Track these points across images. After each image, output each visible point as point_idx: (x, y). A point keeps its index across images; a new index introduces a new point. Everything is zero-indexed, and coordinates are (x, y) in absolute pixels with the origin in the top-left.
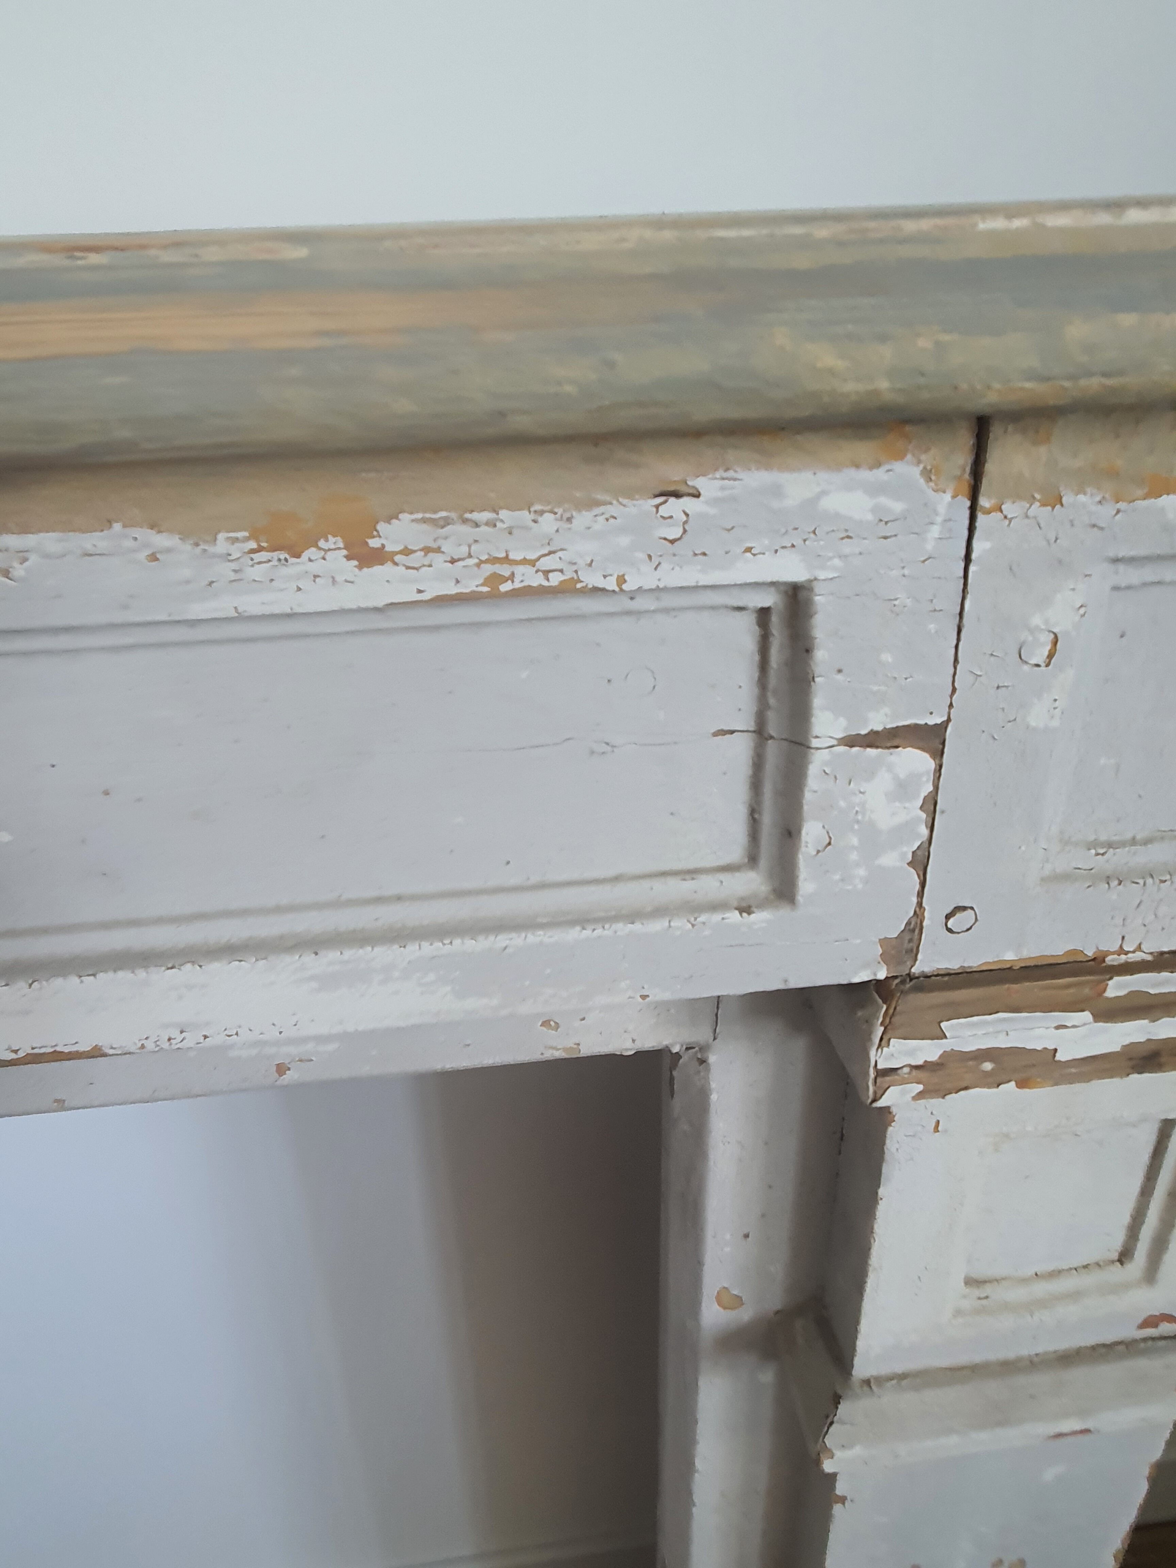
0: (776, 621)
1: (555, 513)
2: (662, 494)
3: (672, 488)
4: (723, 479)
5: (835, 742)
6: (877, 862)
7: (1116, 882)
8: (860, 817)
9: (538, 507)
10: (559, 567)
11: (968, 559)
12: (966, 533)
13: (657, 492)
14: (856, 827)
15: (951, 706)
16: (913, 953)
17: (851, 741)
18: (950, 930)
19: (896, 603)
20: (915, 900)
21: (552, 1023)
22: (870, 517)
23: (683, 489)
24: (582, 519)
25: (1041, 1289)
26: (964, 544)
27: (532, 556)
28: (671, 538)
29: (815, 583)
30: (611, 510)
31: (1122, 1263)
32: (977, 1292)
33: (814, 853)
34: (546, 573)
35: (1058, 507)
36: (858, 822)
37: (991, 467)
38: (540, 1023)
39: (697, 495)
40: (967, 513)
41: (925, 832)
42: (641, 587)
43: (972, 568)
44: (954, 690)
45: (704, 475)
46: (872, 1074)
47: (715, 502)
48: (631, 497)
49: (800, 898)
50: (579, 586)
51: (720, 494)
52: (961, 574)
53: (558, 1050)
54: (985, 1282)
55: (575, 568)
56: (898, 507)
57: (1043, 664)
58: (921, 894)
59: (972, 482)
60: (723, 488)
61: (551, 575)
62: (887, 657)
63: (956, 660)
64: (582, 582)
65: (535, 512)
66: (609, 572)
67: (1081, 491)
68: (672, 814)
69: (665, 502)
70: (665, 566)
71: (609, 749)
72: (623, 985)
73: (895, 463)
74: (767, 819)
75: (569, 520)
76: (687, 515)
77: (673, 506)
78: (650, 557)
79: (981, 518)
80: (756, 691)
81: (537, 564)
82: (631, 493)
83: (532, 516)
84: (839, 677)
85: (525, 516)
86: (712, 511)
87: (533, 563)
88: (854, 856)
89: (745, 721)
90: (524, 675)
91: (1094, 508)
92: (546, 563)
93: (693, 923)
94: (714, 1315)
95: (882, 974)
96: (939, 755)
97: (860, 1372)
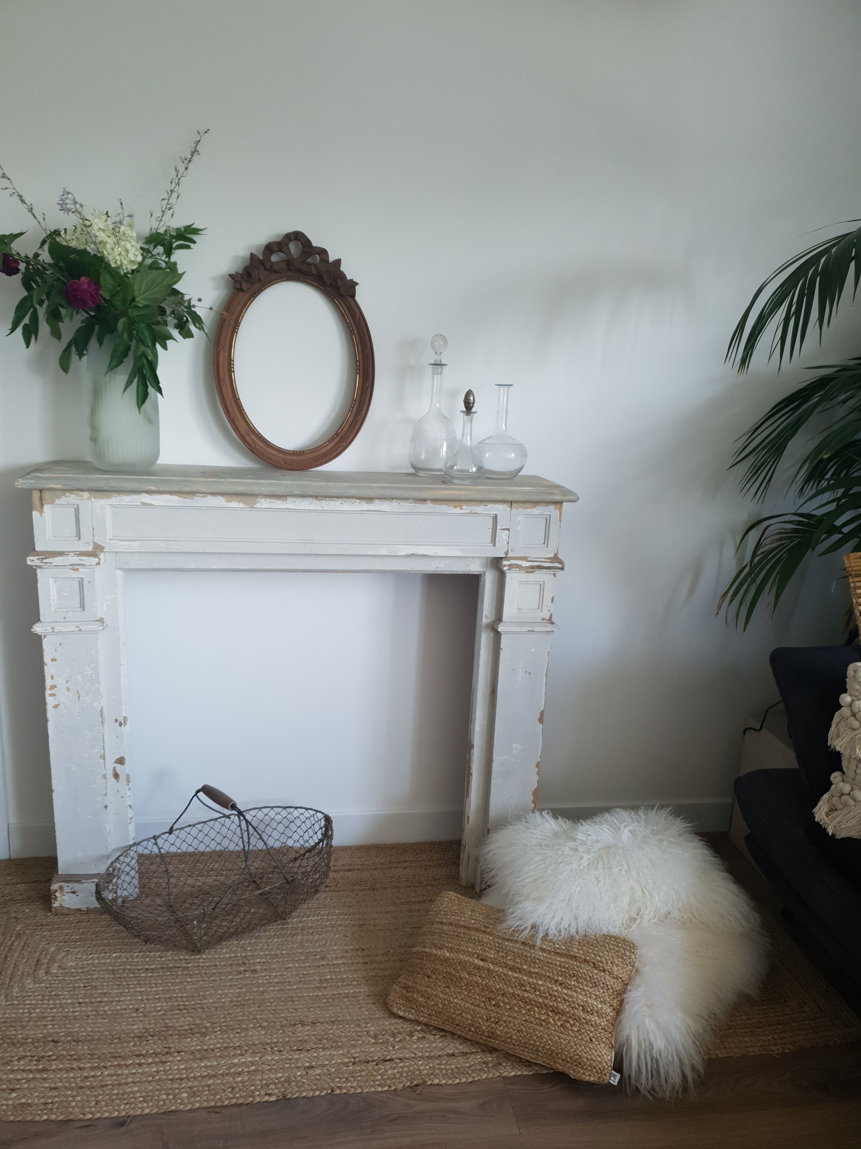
25: (528, 611)
31: (538, 609)
36: (502, 538)
74: (493, 538)
88: (501, 542)
94: (485, 621)
95: (504, 556)
96: (509, 532)
97: (503, 620)
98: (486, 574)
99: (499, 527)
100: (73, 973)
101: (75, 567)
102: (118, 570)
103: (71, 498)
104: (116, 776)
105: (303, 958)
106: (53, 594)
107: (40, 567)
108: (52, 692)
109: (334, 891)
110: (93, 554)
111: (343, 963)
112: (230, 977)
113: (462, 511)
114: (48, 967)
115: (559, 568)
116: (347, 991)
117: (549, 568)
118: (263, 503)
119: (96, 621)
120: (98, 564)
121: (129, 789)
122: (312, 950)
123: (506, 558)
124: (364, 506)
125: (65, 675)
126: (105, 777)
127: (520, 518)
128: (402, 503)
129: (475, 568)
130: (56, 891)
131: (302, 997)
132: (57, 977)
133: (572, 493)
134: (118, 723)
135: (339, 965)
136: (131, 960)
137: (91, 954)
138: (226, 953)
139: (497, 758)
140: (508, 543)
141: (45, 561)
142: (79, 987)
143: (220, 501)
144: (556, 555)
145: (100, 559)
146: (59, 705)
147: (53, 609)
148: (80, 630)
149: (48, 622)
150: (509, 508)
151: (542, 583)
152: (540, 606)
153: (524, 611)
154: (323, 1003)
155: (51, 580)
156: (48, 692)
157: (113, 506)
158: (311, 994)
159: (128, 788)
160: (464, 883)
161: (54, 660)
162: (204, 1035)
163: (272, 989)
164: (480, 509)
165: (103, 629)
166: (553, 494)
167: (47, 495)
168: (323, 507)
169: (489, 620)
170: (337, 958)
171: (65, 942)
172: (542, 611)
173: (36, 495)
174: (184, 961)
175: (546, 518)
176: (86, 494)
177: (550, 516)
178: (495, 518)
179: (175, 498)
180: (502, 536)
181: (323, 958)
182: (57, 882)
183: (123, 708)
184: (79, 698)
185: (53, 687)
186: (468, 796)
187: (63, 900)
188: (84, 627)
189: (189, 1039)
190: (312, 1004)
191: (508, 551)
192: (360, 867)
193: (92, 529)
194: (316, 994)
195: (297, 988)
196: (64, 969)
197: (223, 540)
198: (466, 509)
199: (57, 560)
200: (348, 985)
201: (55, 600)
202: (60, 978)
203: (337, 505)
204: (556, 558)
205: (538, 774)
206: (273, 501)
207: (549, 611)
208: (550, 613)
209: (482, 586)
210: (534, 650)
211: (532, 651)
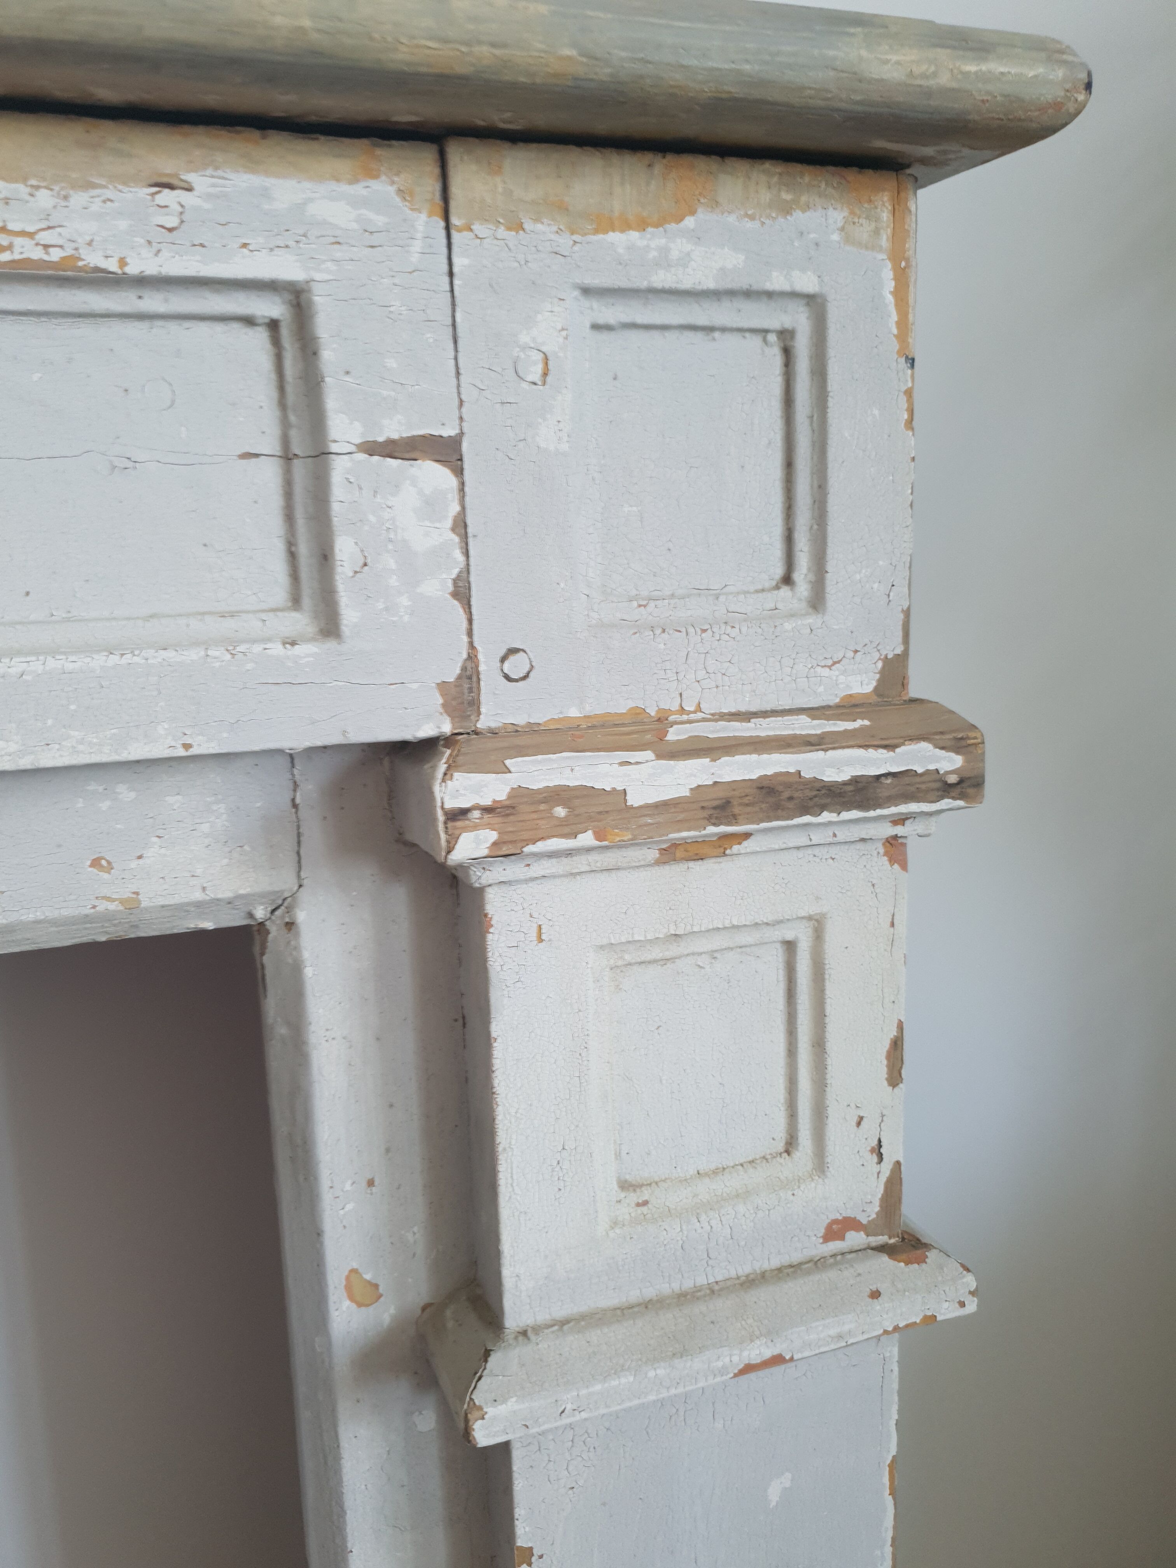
0: (285, 332)
1: (51, 190)
2: (156, 185)
3: (165, 180)
4: (213, 177)
5: (353, 448)
6: (419, 590)
7: (660, 630)
8: (392, 536)
9: (33, 182)
10: (60, 242)
11: (451, 274)
12: (445, 250)
13: (152, 181)
14: (390, 547)
15: (461, 419)
16: (475, 704)
17: (371, 448)
18: (507, 677)
19: (392, 309)
20: (465, 639)
21: (104, 862)
22: (355, 226)
23: (174, 182)
24: (79, 198)
25: (705, 1189)
26: (445, 261)
27: (31, 229)
28: (169, 225)
29: (312, 283)
30: (109, 193)
31: (788, 1152)
32: (634, 1197)
33: (351, 574)
34: (46, 247)
35: (521, 232)
36: (390, 540)
37: (455, 190)
38: (89, 863)
39: (189, 189)
40: (443, 233)
41: (461, 558)
42: (143, 271)
43: (456, 282)
44: (461, 403)
45: (196, 171)
46: (441, 817)
47: (209, 197)
48: (125, 183)
49: (345, 630)
50: (80, 264)
51: (211, 190)
52: (448, 288)
53: (113, 900)
54: (641, 1186)
55: (74, 245)
56: (380, 220)
57: (540, 383)
58: (470, 633)
59: (443, 205)
60: (214, 185)
61: (51, 250)
62: (391, 363)
63: (458, 374)
64: (83, 260)
65: (32, 186)
66: (109, 253)
67: (537, 220)
68: (205, 545)
69: (159, 192)
70: (165, 254)
71: (129, 464)
72: (161, 730)
73: (370, 180)
74: (303, 549)
75: (66, 198)
76: (182, 206)
77: (167, 197)
78: (149, 242)
79: (455, 235)
80: (278, 413)
81: (37, 237)
82: (126, 180)
83: (28, 190)
84: (347, 378)
85: (22, 189)
86: (207, 206)
87: (31, 235)
88: (393, 581)
89: (270, 444)
90: (36, 377)
91: (553, 237)
92: (45, 237)
93: (233, 652)
94: (346, 1318)
95: (447, 728)
96: (459, 472)
97: (513, 1320)
98: (301, 916)
99: (346, 434)
115: (940, 787)
123: (461, 744)
127: (546, 338)
140: (461, 591)
144: (897, 664)
152: (804, 1124)
172: (819, 1165)
180: (389, 517)
191: (470, 668)
204: (899, 699)
207: (878, 1151)
208: (886, 1168)
209: (282, 1030)
210: (786, 1480)
211: (774, 1493)
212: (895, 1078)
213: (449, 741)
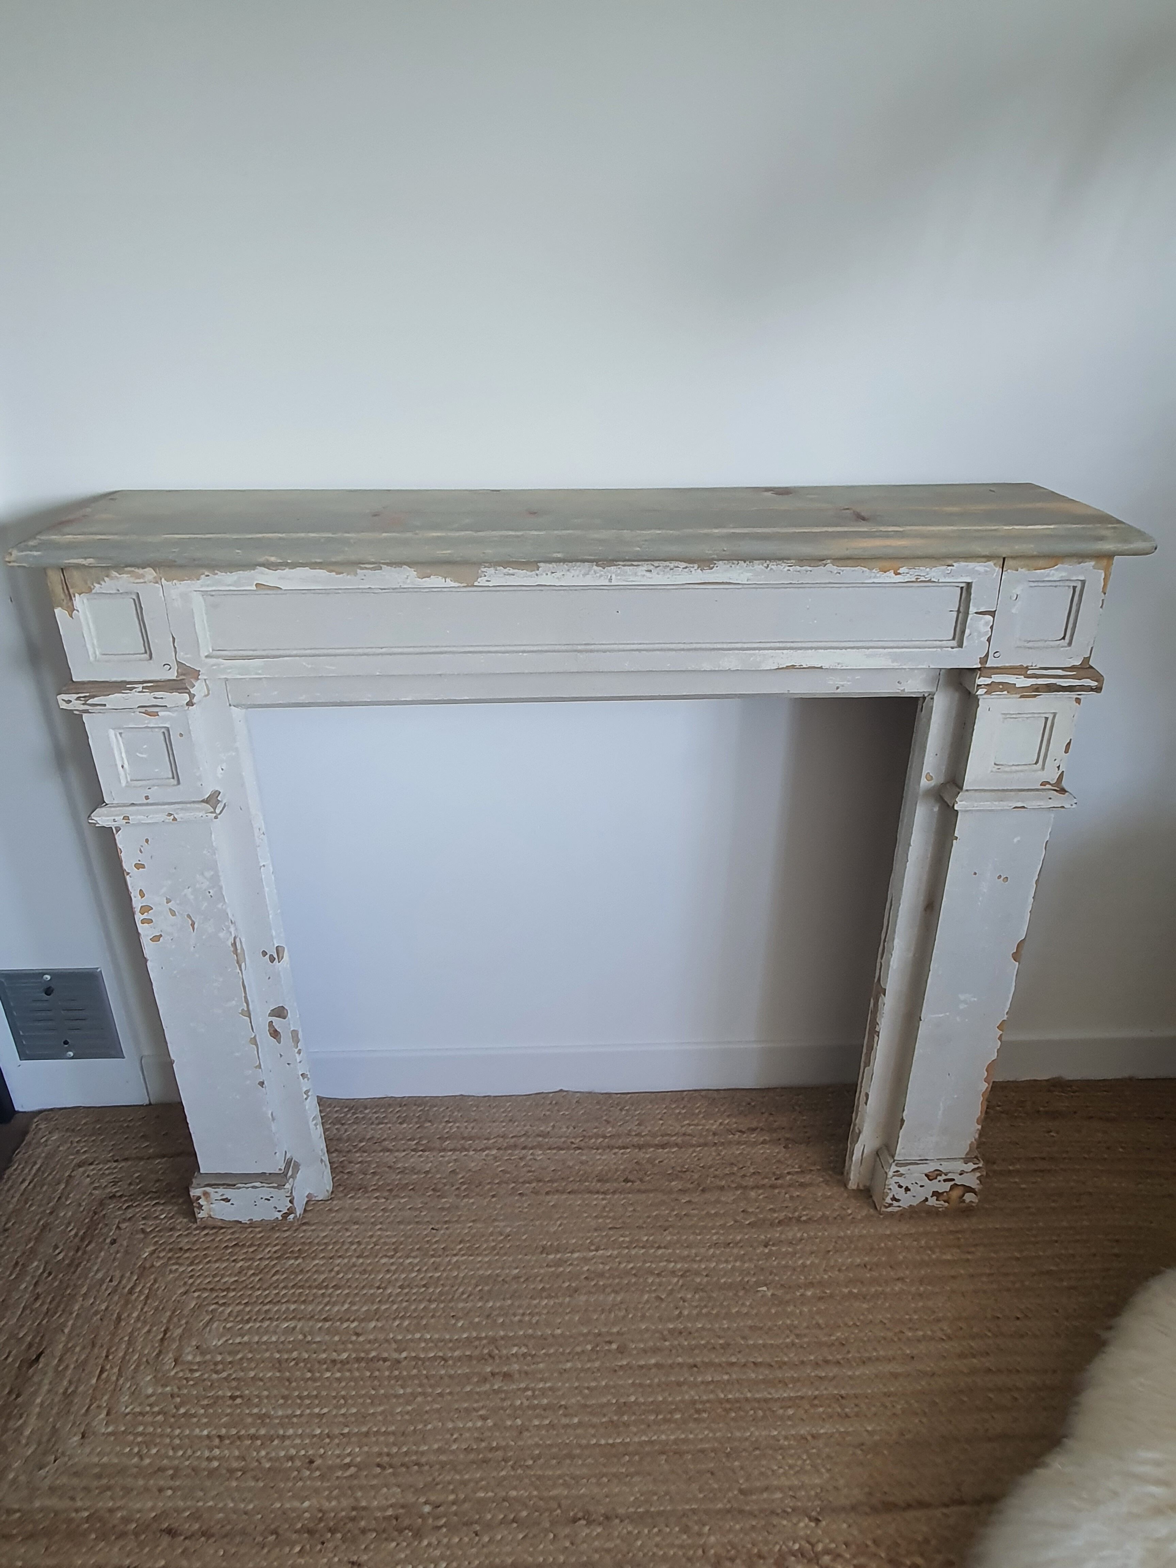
0: (964, 589)
5: (974, 613)
6: (980, 640)
7: (1032, 650)
8: (977, 630)
10: (928, 577)
11: (1001, 580)
12: (1001, 575)
14: (976, 632)
15: (997, 608)
16: (986, 662)
17: (977, 613)
18: (995, 658)
19: (987, 586)
20: (987, 649)
22: (983, 572)
23: (952, 565)
25: (1014, 768)
26: (1000, 577)
27: (924, 575)
28: (948, 573)
29: (972, 583)
31: (1036, 764)
32: (997, 767)
33: (967, 637)
34: (925, 578)
35: (1018, 573)
37: (1005, 566)
40: (1001, 573)
41: (990, 634)
42: (941, 581)
44: (997, 604)
46: (975, 685)
49: (964, 647)
50: (931, 580)
51: (957, 567)
52: (1000, 582)
54: (999, 765)
56: (988, 571)
57: (1016, 600)
58: (989, 648)
59: (1002, 568)
62: (985, 597)
63: (998, 599)
66: (937, 578)
68: (939, 628)
70: (947, 578)
74: (958, 630)
76: (951, 570)
78: (945, 576)
79: (1004, 574)
80: (959, 604)
84: (976, 600)
86: (956, 570)
88: (976, 638)
90: (919, 596)
92: (926, 576)
93: (939, 648)
94: (924, 783)
95: (979, 666)
96: (994, 618)
97: (965, 788)
98: (935, 697)
99: (972, 609)
100: (216, 1364)
101: (149, 711)
102: (232, 707)
103: (122, 581)
104: (275, 1034)
105: (589, 1347)
106: (120, 756)
107: (87, 711)
108: (145, 916)
109: (639, 1191)
110: (178, 686)
111: (658, 1366)
112: (468, 1389)
113: (898, 579)
114: (180, 1348)
115: (1091, 689)
116: (663, 1437)
117: (1070, 689)
118: (493, 577)
119: (203, 801)
120: (190, 704)
121: (299, 1052)
122: (604, 1330)
123: (982, 670)
124: (697, 575)
125: (164, 890)
126: (254, 1041)
127: (1018, 590)
128: (773, 566)
129: (912, 687)
130: (199, 1198)
131: (588, 1446)
132: (192, 1371)
133: (1141, 535)
134: (268, 956)
135: (649, 1368)
136: (309, 1338)
137: (248, 1321)
138: (463, 1329)
139: (929, 1015)
140: (989, 640)
141: (90, 701)
142: (223, 1397)
143: (408, 577)
144: (1087, 660)
145: (192, 696)
146: (161, 936)
147: (124, 783)
148: (175, 819)
149: (118, 806)
150: (998, 570)
151: (1051, 717)
152: (1041, 758)
153: (1008, 769)
154: (623, 1465)
155: (112, 733)
156: (139, 917)
157: (204, 593)
158: (603, 1442)
159: (296, 1050)
160: (852, 1185)
161: (139, 866)
162: (418, 1534)
163: (536, 1422)
164: (936, 573)
165: (216, 818)
166: (1102, 538)
167: (75, 577)
168: (610, 580)
169: (932, 783)
170: (645, 1351)
171: (212, 1290)
172: (1043, 768)
173: (54, 577)
174: (394, 1346)
175: (1074, 588)
176: (150, 574)
177: (1083, 582)
178: (967, 589)
179: (322, 573)
180: (978, 626)
181: (622, 1350)
182: (199, 1186)
183: (274, 933)
184: (193, 925)
185: (146, 909)
186: (867, 1064)
187: (210, 1209)
188: (181, 815)
189: (394, 1544)
190: (604, 1465)
191: (987, 655)
192: (679, 1140)
193: (171, 639)
194: (611, 1441)
195: (580, 1424)
196: (203, 1354)
197: (417, 650)
198: (907, 573)
199: (114, 699)
200: (665, 1421)
201: (126, 766)
202: (197, 1374)
203: (639, 575)
204: (1085, 668)
205: (1000, 1038)
206: (512, 571)
207: (1059, 767)
208: (1060, 772)
209: (924, 720)
210: (1019, 838)
211: (1015, 840)
212: (1066, 752)
213: (979, 669)
